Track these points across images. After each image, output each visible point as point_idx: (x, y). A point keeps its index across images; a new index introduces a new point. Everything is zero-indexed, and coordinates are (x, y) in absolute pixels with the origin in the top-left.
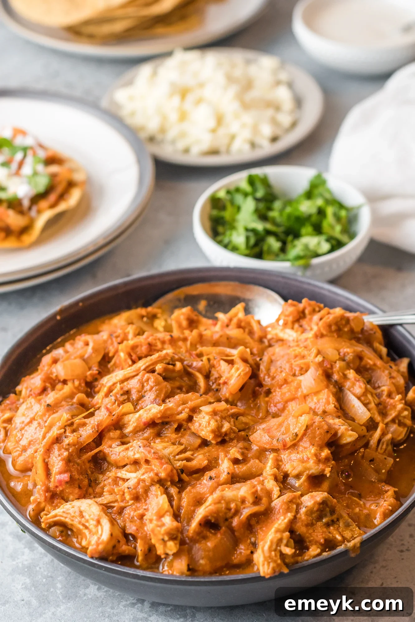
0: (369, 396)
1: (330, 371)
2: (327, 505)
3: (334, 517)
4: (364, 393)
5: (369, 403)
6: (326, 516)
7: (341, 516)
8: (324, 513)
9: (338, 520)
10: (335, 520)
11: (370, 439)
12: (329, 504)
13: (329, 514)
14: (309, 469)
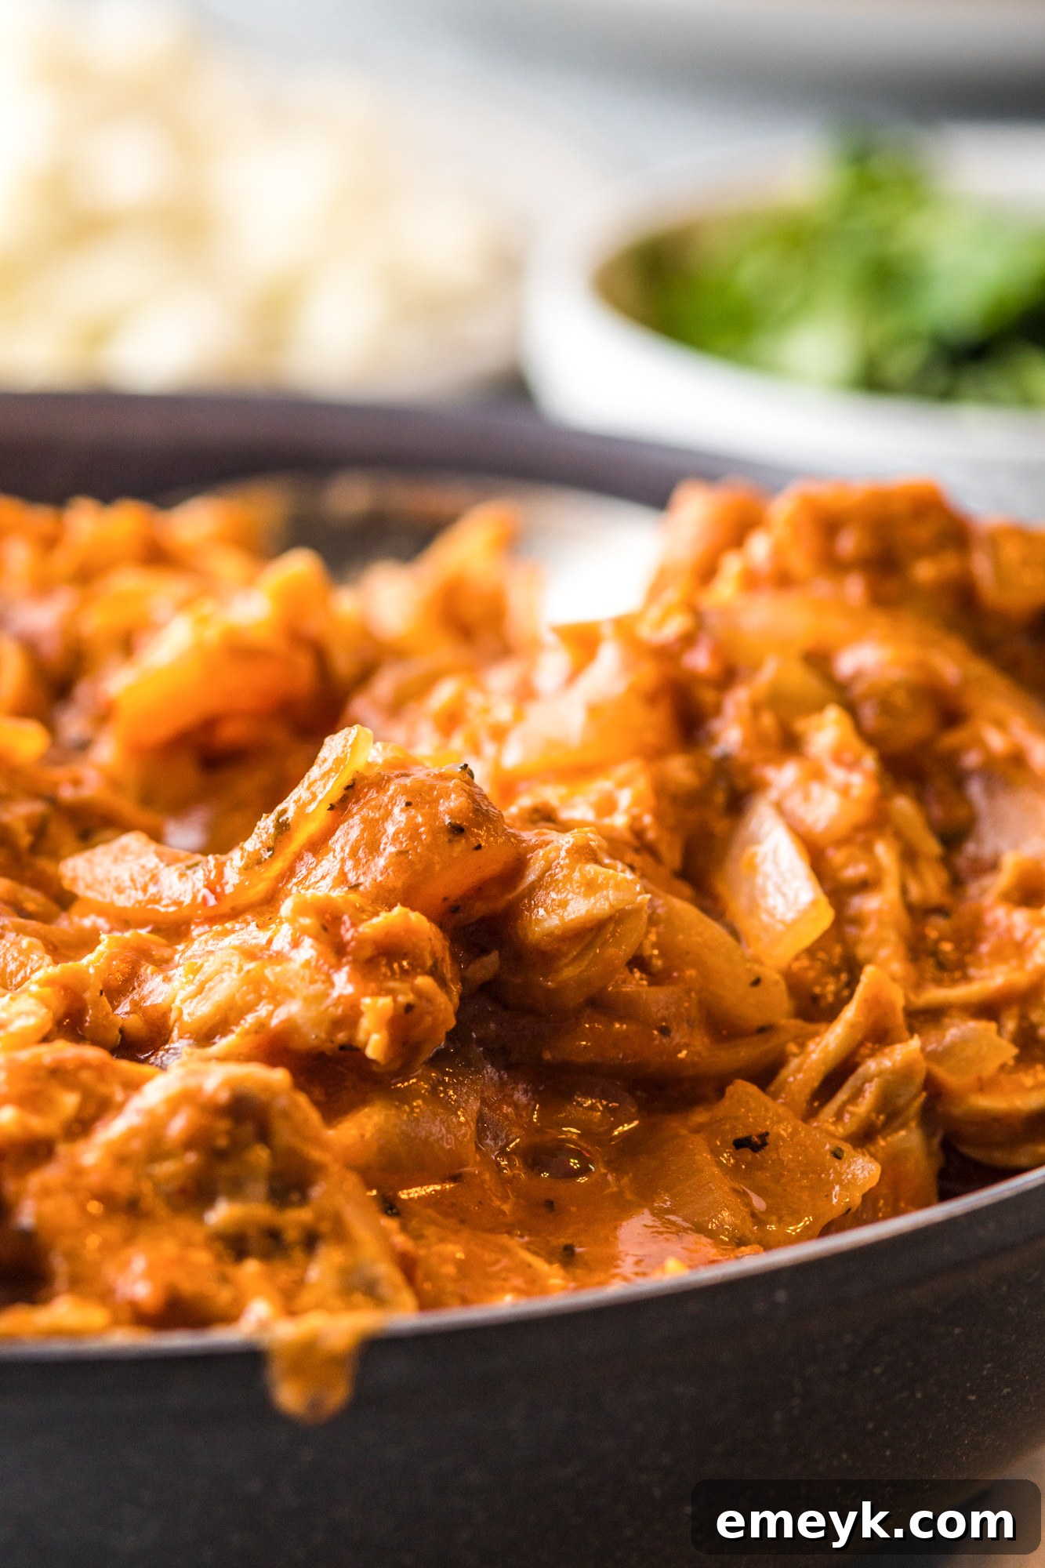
0: (885, 852)
1: (707, 696)
2: (264, 1135)
3: (296, 1218)
4: (858, 829)
5: (865, 886)
6: (236, 1190)
7: (340, 1234)
8: (225, 1170)
9: (311, 1241)
10: (292, 1235)
11: (792, 1048)
12: (284, 1134)
13: (259, 1189)
14: (278, 996)
